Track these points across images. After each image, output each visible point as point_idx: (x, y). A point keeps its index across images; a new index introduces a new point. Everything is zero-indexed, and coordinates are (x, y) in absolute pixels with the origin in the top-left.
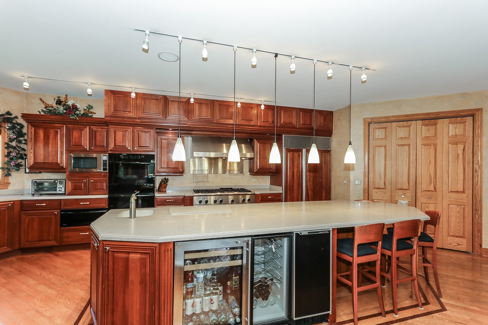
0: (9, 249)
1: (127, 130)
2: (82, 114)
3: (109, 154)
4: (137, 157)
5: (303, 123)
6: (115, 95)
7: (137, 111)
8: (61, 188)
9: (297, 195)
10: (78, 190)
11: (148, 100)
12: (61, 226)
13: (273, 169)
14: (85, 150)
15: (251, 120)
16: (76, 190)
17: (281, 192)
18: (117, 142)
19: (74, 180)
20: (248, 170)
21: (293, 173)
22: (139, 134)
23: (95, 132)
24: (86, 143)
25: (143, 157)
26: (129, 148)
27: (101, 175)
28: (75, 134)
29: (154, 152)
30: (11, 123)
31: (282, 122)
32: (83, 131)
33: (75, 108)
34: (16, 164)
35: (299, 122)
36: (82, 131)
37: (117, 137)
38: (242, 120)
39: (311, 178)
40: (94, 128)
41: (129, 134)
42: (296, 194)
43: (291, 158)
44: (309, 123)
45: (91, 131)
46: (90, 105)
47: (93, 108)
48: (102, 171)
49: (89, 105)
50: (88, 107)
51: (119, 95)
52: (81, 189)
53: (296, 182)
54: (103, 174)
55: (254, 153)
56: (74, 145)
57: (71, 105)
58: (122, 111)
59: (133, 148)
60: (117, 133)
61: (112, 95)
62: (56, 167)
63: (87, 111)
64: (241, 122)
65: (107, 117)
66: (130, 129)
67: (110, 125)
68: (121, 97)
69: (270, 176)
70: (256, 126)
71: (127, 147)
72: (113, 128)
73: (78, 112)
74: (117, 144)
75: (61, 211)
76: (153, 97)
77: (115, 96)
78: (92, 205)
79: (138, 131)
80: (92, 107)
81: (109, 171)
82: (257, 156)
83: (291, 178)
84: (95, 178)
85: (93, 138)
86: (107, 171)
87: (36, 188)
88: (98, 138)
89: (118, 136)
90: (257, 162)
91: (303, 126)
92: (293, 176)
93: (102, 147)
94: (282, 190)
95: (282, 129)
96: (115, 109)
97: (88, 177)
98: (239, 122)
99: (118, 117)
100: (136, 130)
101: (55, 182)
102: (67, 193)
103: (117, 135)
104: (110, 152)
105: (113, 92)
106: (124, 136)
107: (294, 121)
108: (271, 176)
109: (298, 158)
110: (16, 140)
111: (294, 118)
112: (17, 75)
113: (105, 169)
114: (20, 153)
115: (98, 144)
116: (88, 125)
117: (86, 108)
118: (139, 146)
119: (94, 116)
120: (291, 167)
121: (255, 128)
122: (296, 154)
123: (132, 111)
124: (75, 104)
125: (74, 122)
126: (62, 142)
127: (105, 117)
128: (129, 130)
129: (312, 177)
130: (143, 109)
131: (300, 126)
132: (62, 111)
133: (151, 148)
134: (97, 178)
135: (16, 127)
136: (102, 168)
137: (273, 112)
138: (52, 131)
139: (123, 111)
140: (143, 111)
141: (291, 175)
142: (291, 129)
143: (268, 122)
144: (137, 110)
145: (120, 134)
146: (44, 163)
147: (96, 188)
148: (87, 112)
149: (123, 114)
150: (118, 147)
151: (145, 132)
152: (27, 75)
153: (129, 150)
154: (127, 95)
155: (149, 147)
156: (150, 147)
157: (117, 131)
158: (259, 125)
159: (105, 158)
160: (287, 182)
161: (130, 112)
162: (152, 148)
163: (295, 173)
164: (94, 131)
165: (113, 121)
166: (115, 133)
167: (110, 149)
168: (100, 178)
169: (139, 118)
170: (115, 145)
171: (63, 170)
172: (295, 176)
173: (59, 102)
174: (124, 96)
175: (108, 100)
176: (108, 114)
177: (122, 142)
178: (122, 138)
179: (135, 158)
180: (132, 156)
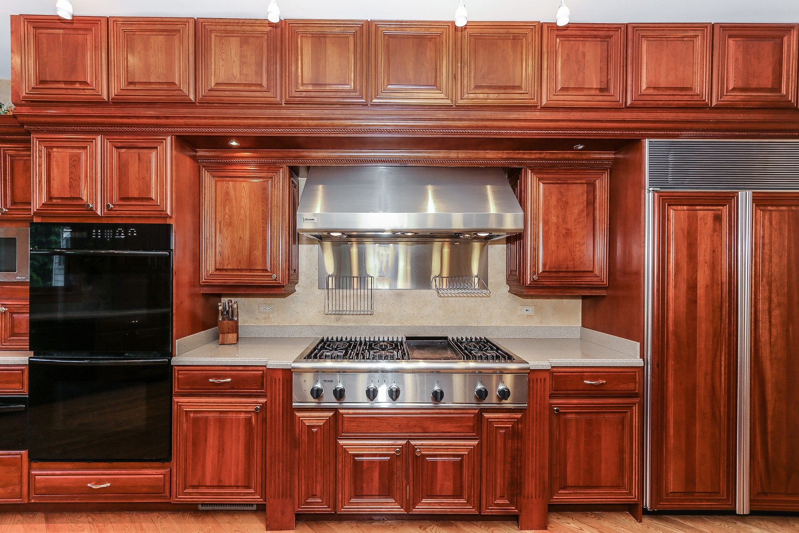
1: (83, 148)
4: (114, 234)
5: (740, 85)
6: (38, 30)
9: (709, 377)
13: (597, 272)
15: (514, 87)
17: (639, 362)
18: (55, 184)
20: (503, 278)
21: (692, 287)
22: (122, 156)
25: (132, 233)
26: (90, 206)
31: (644, 87)
35: (722, 81)
37: (55, 171)
38: (477, 87)
39: (776, 313)
41: (91, 160)
42: (706, 374)
43: (683, 230)
44: (768, 83)
51: (49, 29)
53: (704, 327)
55: (525, 210)
59: (104, 204)
60: (56, 157)
61: (31, 30)
64: (472, 96)
65: (21, 105)
66: (94, 144)
67: (36, 132)
68: (57, 34)
69: (584, 298)
70: (533, 108)
71: (85, 199)
72: (44, 140)
74: (55, 193)
76: (158, 27)
77: (40, 34)
79: (117, 148)
82: (535, 226)
83: (683, 309)
84: (15, 299)
85: (5, 180)
89: (58, 166)
90: (535, 249)
91: (740, 96)
92: (692, 301)
94: (642, 356)
95: (644, 116)
96: (40, 76)
98: (466, 96)
99: (50, 103)
100: (110, 146)
104: (33, 220)
105: (34, 23)
106: (74, 167)
107: (698, 78)
108: (587, 301)
109: (714, 230)
111: (697, 68)
118: (122, 199)
120: (684, 265)
121: (529, 115)
122: (705, 215)
127: (15, 105)
129: (779, 305)
131: (725, 98)
133: (158, 204)
137: (605, 46)
141: (683, 300)
142: (682, 116)
143: (582, 89)
145: (61, 161)
150: (60, 201)
151: (140, 151)
153: (94, 210)
154: (77, 28)
155: (152, 199)
157: (53, 149)
158: (544, 102)
160: (663, 325)
161: (85, 83)
163: (701, 291)
165: (40, 116)
166: (49, 157)
167: (34, 208)
169: (116, 103)
170: (50, 198)
172: (701, 302)
175: (19, 47)
176: (20, 94)
177: (70, 187)
178: (68, 174)
179: (110, 235)
180: (99, 231)
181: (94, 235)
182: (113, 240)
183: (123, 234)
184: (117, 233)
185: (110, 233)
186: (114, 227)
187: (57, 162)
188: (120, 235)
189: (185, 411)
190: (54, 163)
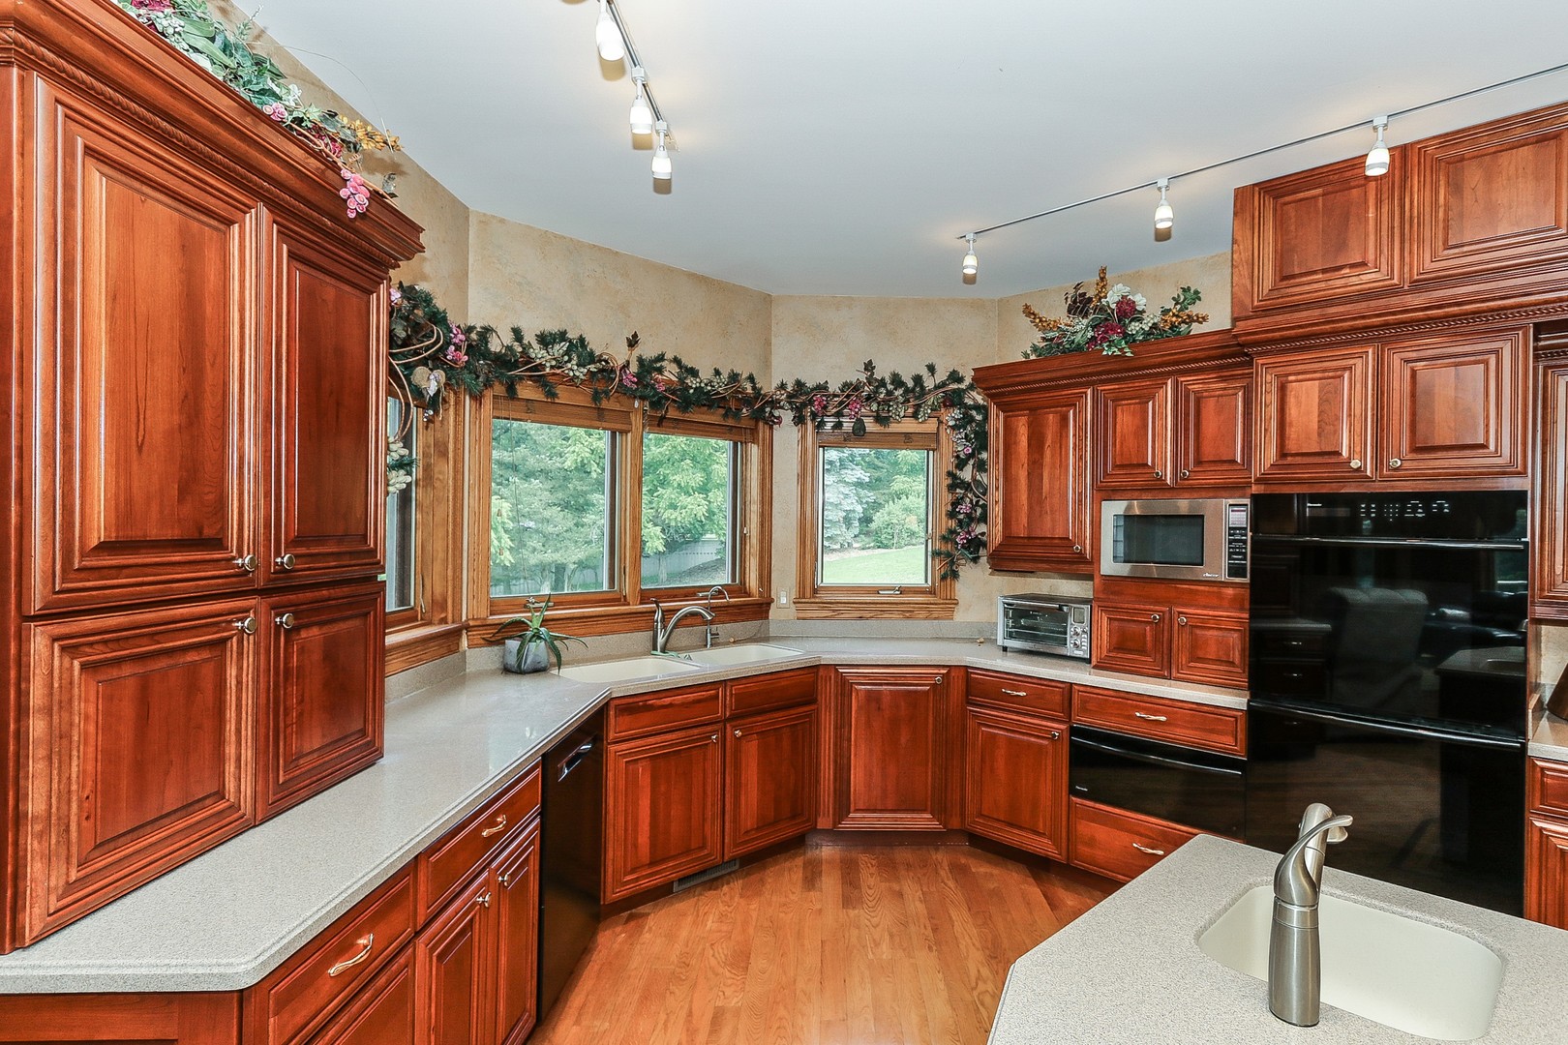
0: (935, 825)
1: (1345, 369)
2: (1147, 329)
3: (1255, 498)
4: (1403, 510)
6: (1282, 200)
7: (1402, 250)
8: (1078, 638)
10: (1130, 651)
11: (1475, 162)
12: (1072, 792)
14: (1157, 487)
16: (1121, 653)
18: (1292, 433)
19: (1116, 609)
22: (1420, 375)
23: (1198, 401)
24: (1162, 454)
25: (1441, 507)
26: (1355, 464)
27: (1220, 596)
28: (1125, 419)
29: (1523, 473)
30: (962, 405)
32: (1150, 403)
33: (1128, 310)
34: (969, 541)
36: (1147, 403)
37: (1293, 412)
40: (1194, 384)
41: (1358, 386)
45: (1181, 397)
46: (1189, 289)
47: (1200, 299)
48: (1224, 577)
49: (1184, 290)
50: (1182, 298)
51: (1301, 195)
52: (1142, 652)
54: (1230, 591)
56: (1122, 466)
57: (1113, 306)
58: (1315, 272)
59: (1378, 461)
60: (1294, 388)
61: (1270, 203)
62: (1063, 554)
63: (1174, 315)
65: (1247, 318)
66: (1363, 363)
67: (1260, 354)
68: (1315, 197)
71: (1345, 453)
72: (1274, 366)
73: (1134, 328)
74: (1292, 446)
75: (1073, 731)
76: (1520, 133)
77: (1285, 204)
78: (1178, 731)
79: (1407, 361)
80: (1197, 296)
81: (1251, 579)
84: (1198, 607)
85: (1187, 429)
86: (1247, 580)
87: (1013, 627)
88: (1211, 425)
89: (1299, 403)
93: (1225, 467)
96: (1281, 271)
97: (1169, 602)
99: (1295, 307)
100: (1396, 360)
101: (1060, 609)
102: (1094, 661)
103: (1291, 401)
104: (1255, 489)
105: (1276, 190)
106: (1328, 404)
110: (971, 462)
112: (946, 235)
113: (1235, 571)
114: (980, 503)
115: (1209, 452)
116: (1169, 374)
117: (1170, 305)
118: (1416, 449)
119: (1196, 329)
123: (1371, 256)
124: (1130, 297)
125: (1120, 371)
126: (1081, 458)
127: (1235, 320)
128: (1359, 362)
130: (1446, 228)
132: (1080, 335)
133: (1497, 453)
134: (1205, 607)
135: (972, 419)
136: (1225, 563)
138: (1051, 416)
139: (1324, 271)
140: (1446, 241)
144: (1402, 242)
145: (1305, 396)
146: (1029, 538)
147: (1200, 654)
148: (1174, 319)
149: (1322, 285)
150: (1299, 460)
151: (1458, 361)
152: (969, 227)
153: (1358, 470)
154: (1348, 180)
155: (1484, 446)
156: (1492, 447)
157: (1291, 378)
159: (1240, 518)
161: (1363, 264)
162: (1506, 451)
164: (1192, 397)
165: (1273, 331)
166: (1282, 390)
167: (1256, 472)
168: (1213, 608)
169: (1418, 286)
170: (1283, 453)
171: (1083, 569)
173: (1079, 305)
174: (1330, 188)
175: (1248, 233)
176: (1248, 301)
177: (1319, 435)
178: (1316, 414)
179: (1394, 513)
180: (1373, 506)
181: (1363, 513)
182: (1401, 520)
183: (1420, 510)
184: (1409, 508)
185: (1394, 508)
186: (1403, 498)
187: (1297, 397)
188: (1414, 511)
189: (1561, 849)
190: (1292, 400)
